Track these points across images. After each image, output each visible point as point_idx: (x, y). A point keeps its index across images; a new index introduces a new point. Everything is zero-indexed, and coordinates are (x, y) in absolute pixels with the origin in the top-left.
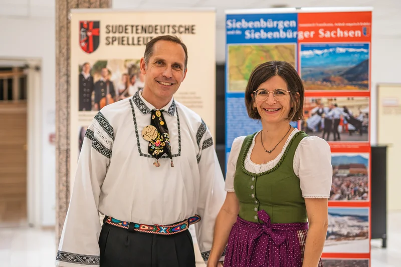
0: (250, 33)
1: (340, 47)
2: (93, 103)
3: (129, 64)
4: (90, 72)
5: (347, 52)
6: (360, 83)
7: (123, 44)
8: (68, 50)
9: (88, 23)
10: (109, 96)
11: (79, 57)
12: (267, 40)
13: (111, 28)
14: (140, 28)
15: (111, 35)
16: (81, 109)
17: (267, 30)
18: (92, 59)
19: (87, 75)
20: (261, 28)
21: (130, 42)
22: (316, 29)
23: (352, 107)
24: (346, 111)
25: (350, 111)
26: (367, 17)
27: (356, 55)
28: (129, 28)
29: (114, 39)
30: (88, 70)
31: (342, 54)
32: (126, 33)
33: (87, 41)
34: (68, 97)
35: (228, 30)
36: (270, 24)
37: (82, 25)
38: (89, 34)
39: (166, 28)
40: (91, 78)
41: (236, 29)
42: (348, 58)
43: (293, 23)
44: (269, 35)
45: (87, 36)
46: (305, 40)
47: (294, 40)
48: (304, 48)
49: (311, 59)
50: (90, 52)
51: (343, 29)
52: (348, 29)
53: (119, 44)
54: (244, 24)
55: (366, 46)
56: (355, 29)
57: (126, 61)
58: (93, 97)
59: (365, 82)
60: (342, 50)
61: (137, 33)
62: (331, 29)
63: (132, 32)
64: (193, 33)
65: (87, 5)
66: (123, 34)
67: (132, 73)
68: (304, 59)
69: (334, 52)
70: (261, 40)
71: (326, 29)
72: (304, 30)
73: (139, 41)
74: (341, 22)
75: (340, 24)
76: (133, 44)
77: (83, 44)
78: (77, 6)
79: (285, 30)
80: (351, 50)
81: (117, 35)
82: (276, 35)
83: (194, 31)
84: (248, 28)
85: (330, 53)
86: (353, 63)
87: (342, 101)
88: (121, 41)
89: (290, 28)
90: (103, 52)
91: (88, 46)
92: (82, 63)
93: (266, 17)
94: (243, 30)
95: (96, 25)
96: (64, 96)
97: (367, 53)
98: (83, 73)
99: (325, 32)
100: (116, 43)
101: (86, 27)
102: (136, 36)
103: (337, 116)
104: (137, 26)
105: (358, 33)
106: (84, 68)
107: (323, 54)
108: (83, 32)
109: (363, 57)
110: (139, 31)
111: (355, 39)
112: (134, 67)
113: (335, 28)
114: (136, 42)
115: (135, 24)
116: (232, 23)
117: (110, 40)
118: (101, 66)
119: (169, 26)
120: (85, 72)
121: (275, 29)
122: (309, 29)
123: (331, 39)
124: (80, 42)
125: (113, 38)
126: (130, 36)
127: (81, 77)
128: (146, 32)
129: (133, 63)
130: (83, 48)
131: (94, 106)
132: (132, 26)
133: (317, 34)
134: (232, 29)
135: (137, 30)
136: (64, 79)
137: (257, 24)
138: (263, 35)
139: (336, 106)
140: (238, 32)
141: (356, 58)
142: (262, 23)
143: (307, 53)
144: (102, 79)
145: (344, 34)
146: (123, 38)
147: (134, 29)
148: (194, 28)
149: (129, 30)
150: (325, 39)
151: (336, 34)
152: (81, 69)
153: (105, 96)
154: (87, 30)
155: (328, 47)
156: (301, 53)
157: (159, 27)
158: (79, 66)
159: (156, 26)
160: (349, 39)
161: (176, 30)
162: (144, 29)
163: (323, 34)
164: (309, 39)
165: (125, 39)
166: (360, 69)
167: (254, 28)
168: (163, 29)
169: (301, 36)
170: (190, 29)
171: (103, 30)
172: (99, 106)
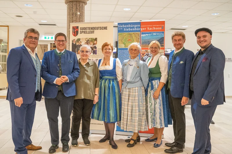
0: (125, 29)
1: (154, 33)
3: (87, 40)
5: (156, 34)
9: (75, 27)
11: (72, 38)
12: (131, 31)
14: (90, 28)
15: (82, 30)
17: (131, 28)
18: (76, 38)
19: (74, 43)
20: (129, 27)
21: (87, 33)
22: (147, 27)
26: (163, 23)
28: (87, 28)
29: (82, 32)
32: (86, 30)
33: (75, 33)
35: (118, 28)
36: (132, 26)
37: (73, 27)
38: (75, 30)
40: (76, 44)
41: (121, 28)
43: (139, 26)
47: (140, 31)
48: (143, 34)
49: (145, 37)
50: (75, 36)
51: (155, 27)
52: (157, 27)
54: (124, 26)
55: (163, 33)
56: (159, 27)
57: (86, 38)
59: (163, 45)
60: (155, 34)
61: (89, 30)
62: (151, 27)
65: (75, 22)
66: (85, 30)
67: (88, 42)
68: (142, 37)
69: (152, 35)
70: (129, 31)
71: (150, 27)
72: (143, 27)
73: (90, 32)
74: (155, 25)
76: (88, 33)
78: (72, 22)
79: (136, 28)
80: (158, 34)
81: (83, 30)
82: (134, 29)
84: (125, 27)
85: (151, 35)
86: (158, 38)
88: (85, 32)
90: (80, 36)
92: (73, 40)
93: (131, 24)
94: (123, 28)
95: (77, 27)
97: (163, 35)
99: (149, 28)
100: (83, 33)
102: (89, 31)
107: (149, 35)
108: (73, 30)
111: (159, 30)
112: (88, 40)
113: (153, 27)
114: (89, 33)
116: (120, 26)
118: (79, 40)
119: (99, 27)
121: (134, 28)
122: (144, 27)
123: (151, 30)
124: (73, 33)
126: (87, 31)
127: (73, 44)
129: (88, 39)
130: (73, 35)
131: (76, 53)
132: (88, 28)
133: (147, 29)
134: (120, 28)
135: (89, 29)
137: (127, 26)
138: (129, 29)
140: (121, 29)
141: (160, 37)
142: (129, 26)
143: (143, 35)
144: (79, 44)
148: (107, 28)
149: (87, 29)
150: (149, 30)
151: (153, 29)
152: (73, 41)
153: (79, 50)
154: (75, 29)
155: (150, 33)
156: (141, 35)
157: (96, 28)
158: (72, 40)
159: (95, 27)
160: (157, 30)
161: (101, 28)
162: (92, 28)
163: (149, 29)
164: (144, 31)
165: (86, 32)
166: (161, 40)
167: (127, 27)
168: (97, 28)
169: (141, 30)
170: (105, 28)
171: (79, 29)
172: (78, 53)
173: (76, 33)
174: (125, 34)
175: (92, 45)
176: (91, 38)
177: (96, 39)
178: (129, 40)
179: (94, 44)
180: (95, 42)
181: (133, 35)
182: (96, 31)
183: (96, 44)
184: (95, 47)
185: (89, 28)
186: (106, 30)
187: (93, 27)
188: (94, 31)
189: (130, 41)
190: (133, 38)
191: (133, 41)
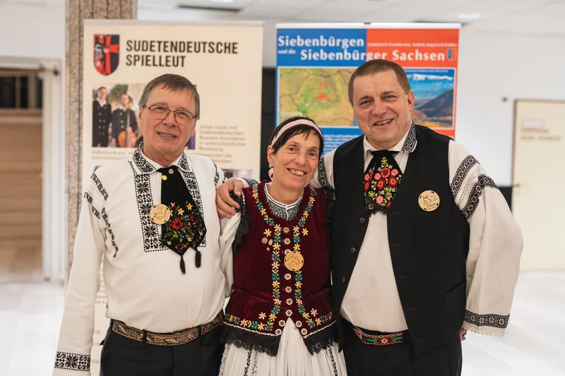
0: (307, 53)
1: (419, 73)
2: (110, 137)
4: (107, 99)
5: (426, 79)
6: (441, 118)
7: (147, 65)
8: (81, 69)
9: (105, 37)
10: (129, 129)
11: (93, 80)
12: (328, 63)
13: (133, 45)
14: (169, 44)
15: (133, 53)
16: (95, 145)
17: (328, 49)
18: (110, 82)
19: (102, 103)
20: (320, 47)
21: (157, 62)
22: (389, 50)
26: (452, 36)
27: (438, 84)
28: (156, 45)
29: (136, 58)
30: (105, 96)
31: (421, 82)
32: (151, 50)
33: (103, 60)
34: (80, 128)
35: (279, 48)
36: (332, 43)
37: (97, 39)
38: (106, 51)
39: (202, 46)
40: (109, 106)
41: (290, 47)
42: (427, 87)
43: (360, 42)
44: (331, 56)
45: (103, 53)
50: (107, 74)
51: (422, 50)
52: (429, 51)
53: (143, 64)
54: (300, 41)
55: (451, 73)
56: (437, 50)
58: (110, 130)
59: (449, 118)
60: (420, 77)
61: (165, 51)
62: (407, 50)
63: (159, 50)
64: (234, 52)
65: (104, 14)
66: (148, 53)
70: (320, 63)
71: (401, 50)
72: (375, 50)
73: (167, 61)
74: (421, 43)
75: (418, 45)
76: (160, 65)
77: (99, 64)
78: (92, 16)
79: (351, 50)
80: (432, 77)
81: (140, 53)
82: (339, 56)
83: (235, 50)
84: (305, 47)
86: (433, 93)
88: (146, 62)
89: (356, 48)
91: (104, 66)
92: (97, 88)
93: (327, 33)
94: (298, 49)
95: (115, 39)
96: (75, 127)
97: (452, 82)
98: (98, 99)
99: (399, 54)
100: (139, 63)
101: (102, 41)
102: (164, 55)
104: (165, 42)
105: (441, 56)
106: (99, 94)
108: (99, 48)
109: (447, 87)
110: (168, 49)
111: (437, 63)
113: (413, 50)
114: (163, 62)
115: (163, 39)
116: (284, 40)
117: (132, 59)
118: (120, 91)
119: (204, 43)
120: (101, 98)
121: (338, 49)
122: (380, 50)
123: (407, 63)
124: (95, 61)
125: (135, 56)
126: (157, 54)
127: (96, 104)
128: (176, 51)
130: (98, 68)
131: (111, 141)
132: (159, 42)
133: (390, 55)
134: (284, 48)
135: (165, 47)
136: (75, 105)
137: (315, 42)
138: (323, 55)
140: (292, 52)
141: (438, 88)
142: (323, 41)
144: (121, 107)
145: (423, 57)
146: (147, 56)
147: (162, 45)
148: (236, 46)
149: (156, 48)
151: (413, 57)
152: (95, 95)
153: (125, 130)
154: (104, 46)
157: (192, 45)
158: (94, 91)
159: (189, 43)
160: (429, 63)
161: (214, 48)
162: (174, 46)
163: (397, 56)
165: (151, 58)
166: (443, 101)
167: (311, 47)
168: (199, 47)
170: (231, 48)
171: (123, 46)
172: (117, 141)
173: (109, 63)
174: (305, 74)
178: (322, 96)
181: (337, 78)
182: (190, 57)
185: (163, 45)
186: (232, 55)
187: (179, 41)
188: (183, 57)
189: (324, 101)
190: (335, 89)
191: (337, 100)
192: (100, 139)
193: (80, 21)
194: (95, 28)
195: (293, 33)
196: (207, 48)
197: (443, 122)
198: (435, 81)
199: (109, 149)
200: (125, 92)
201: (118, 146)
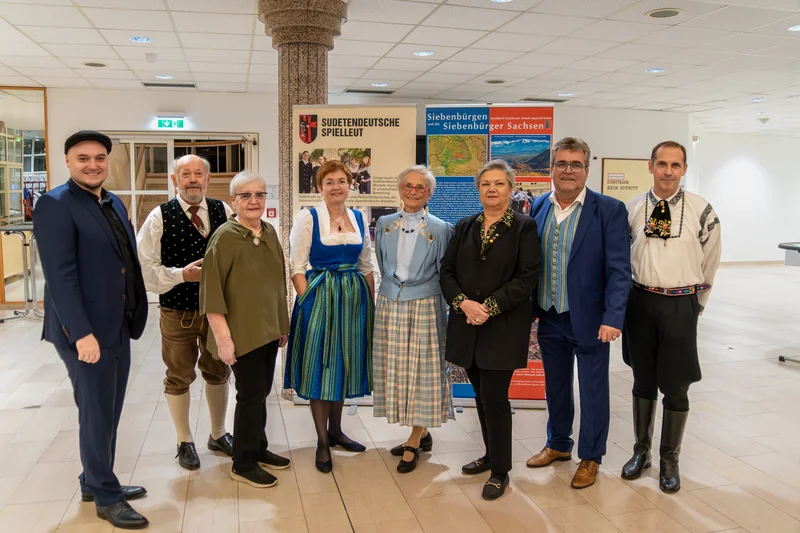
0: (448, 125)
1: (526, 138)
3: (341, 153)
4: (309, 159)
5: (531, 142)
6: (542, 169)
7: (336, 135)
8: (290, 140)
9: (307, 117)
11: (299, 146)
12: (462, 131)
13: (326, 122)
14: (351, 121)
15: (327, 127)
16: (301, 192)
17: (462, 122)
18: (311, 148)
19: (306, 162)
20: (457, 121)
21: (343, 133)
22: (505, 122)
23: (535, 191)
24: (530, 194)
25: (533, 194)
26: (549, 112)
27: (539, 145)
28: (343, 121)
29: (329, 131)
30: (307, 158)
31: (527, 144)
32: (339, 125)
33: (306, 133)
34: (290, 180)
35: (428, 122)
36: (465, 118)
37: (301, 117)
38: (308, 126)
39: (374, 121)
40: (311, 165)
41: (435, 121)
42: (532, 148)
43: (485, 117)
44: (464, 127)
45: (306, 128)
46: (495, 131)
47: (487, 131)
48: (494, 139)
49: (500, 148)
50: (309, 142)
51: (528, 122)
52: (533, 122)
53: (333, 135)
54: (442, 117)
55: (548, 138)
56: (538, 122)
60: (527, 141)
61: (349, 125)
62: (517, 122)
63: (345, 125)
64: (396, 125)
65: (306, 101)
66: (337, 127)
67: (345, 160)
68: (494, 148)
69: (520, 142)
70: (457, 131)
71: (513, 122)
72: (495, 122)
73: (350, 132)
74: (527, 116)
75: (525, 118)
76: (346, 135)
77: (303, 135)
78: (298, 102)
79: (478, 122)
80: (535, 141)
81: (332, 127)
82: (470, 127)
83: (398, 124)
84: (446, 121)
85: (517, 143)
86: (536, 152)
87: (526, 185)
88: (335, 133)
89: (482, 121)
90: (321, 142)
91: (307, 137)
92: (302, 152)
93: (462, 111)
94: (442, 122)
95: (314, 118)
96: (286, 180)
98: (303, 160)
99: (512, 125)
100: (331, 134)
101: (305, 120)
102: (348, 128)
103: (522, 199)
104: (349, 119)
105: (541, 126)
106: (304, 156)
107: (510, 144)
108: (303, 124)
109: (546, 147)
110: (351, 124)
111: (538, 131)
112: (346, 154)
113: (522, 121)
114: (348, 134)
115: (347, 117)
116: (432, 116)
117: (326, 132)
118: (318, 153)
119: (376, 119)
120: (305, 159)
121: (469, 122)
122: (499, 122)
123: (518, 131)
124: (300, 134)
125: (328, 129)
126: (343, 128)
127: (301, 163)
128: (356, 125)
130: (302, 139)
131: (312, 189)
132: (345, 120)
133: (505, 126)
134: (431, 121)
136: (287, 164)
137: (453, 117)
138: (459, 126)
139: (521, 189)
140: (437, 124)
141: (539, 148)
142: (458, 117)
143: (495, 143)
144: (319, 165)
145: (529, 127)
146: (337, 130)
148: (398, 121)
149: (342, 124)
150: (512, 131)
151: (522, 127)
152: (301, 157)
154: (306, 123)
155: (515, 138)
156: (491, 143)
157: (367, 121)
159: (365, 119)
160: (532, 131)
161: (382, 122)
162: (356, 122)
164: (499, 131)
165: (339, 131)
166: (543, 157)
167: (451, 121)
168: (372, 122)
169: (491, 128)
170: (394, 122)
171: (320, 123)
172: (316, 189)
173: (309, 134)
174: (447, 140)
175: (357, 168)
176: (354, 147)
177: (367, 153)
178: (458, 155)
179: (362, 165)
180: (365, 160)
181: (468, 142)
182: (366, 130)
183: (368, 165)
184: (366, 175)
185: (347, 121)
186: (395, 127)
187: (358, 117)
188: (361, 130)
189: (459, 159)
190: (467, 150)
191: (470, 158)
192: (305, 188)
193: (290, 106)
194: (299, 111)
195: (437, 111)
196: (378, 122)
197: (543, 172)
198: (537, 143)
199: (311, 194)
200: (322, 155)
201: (317, 192)
